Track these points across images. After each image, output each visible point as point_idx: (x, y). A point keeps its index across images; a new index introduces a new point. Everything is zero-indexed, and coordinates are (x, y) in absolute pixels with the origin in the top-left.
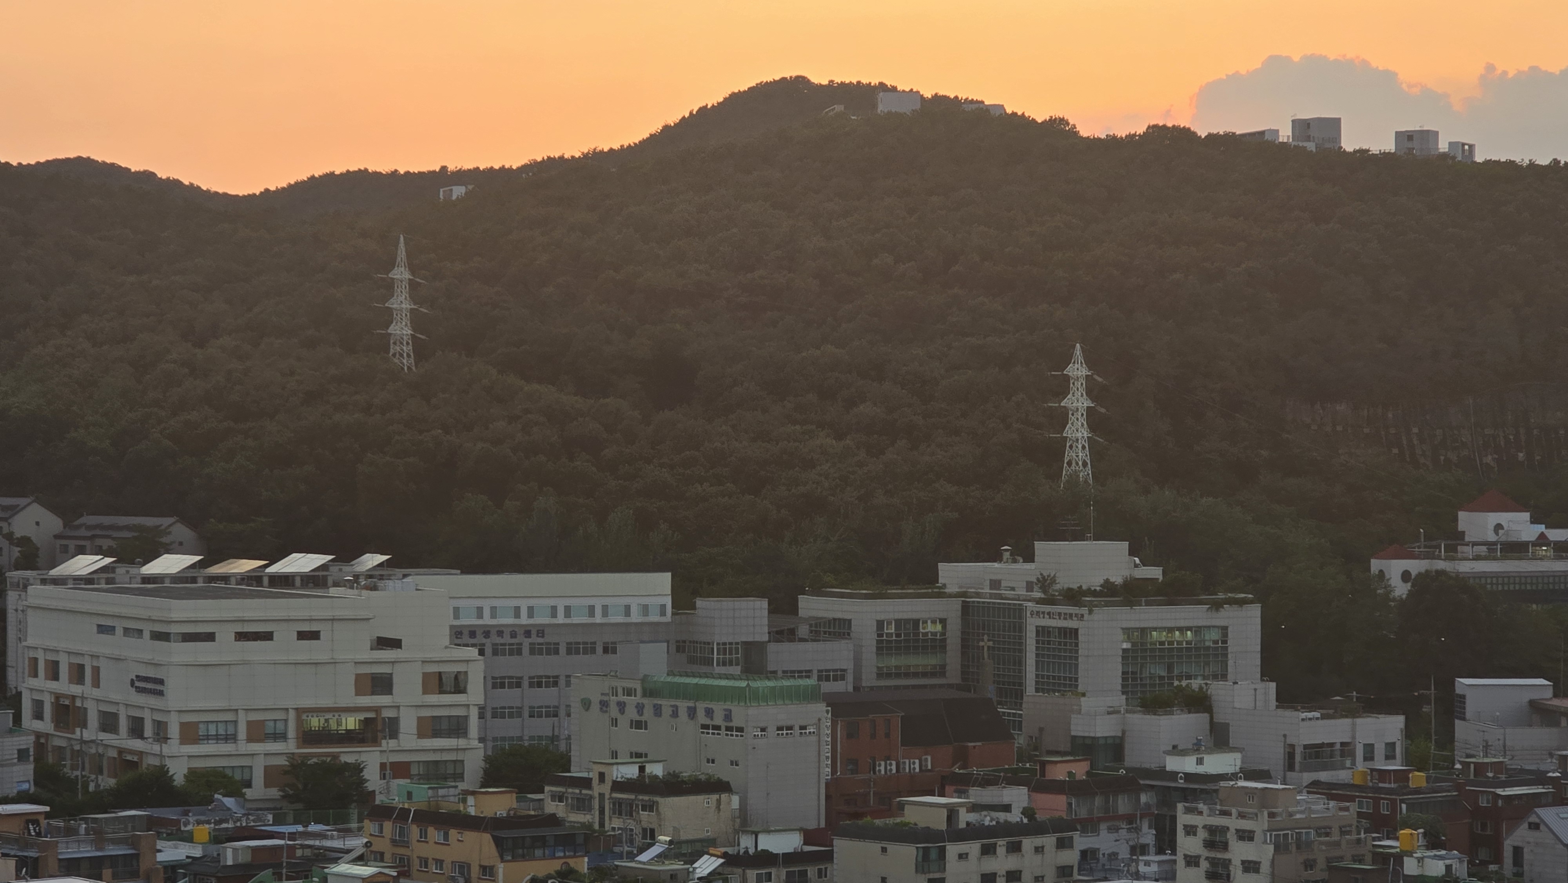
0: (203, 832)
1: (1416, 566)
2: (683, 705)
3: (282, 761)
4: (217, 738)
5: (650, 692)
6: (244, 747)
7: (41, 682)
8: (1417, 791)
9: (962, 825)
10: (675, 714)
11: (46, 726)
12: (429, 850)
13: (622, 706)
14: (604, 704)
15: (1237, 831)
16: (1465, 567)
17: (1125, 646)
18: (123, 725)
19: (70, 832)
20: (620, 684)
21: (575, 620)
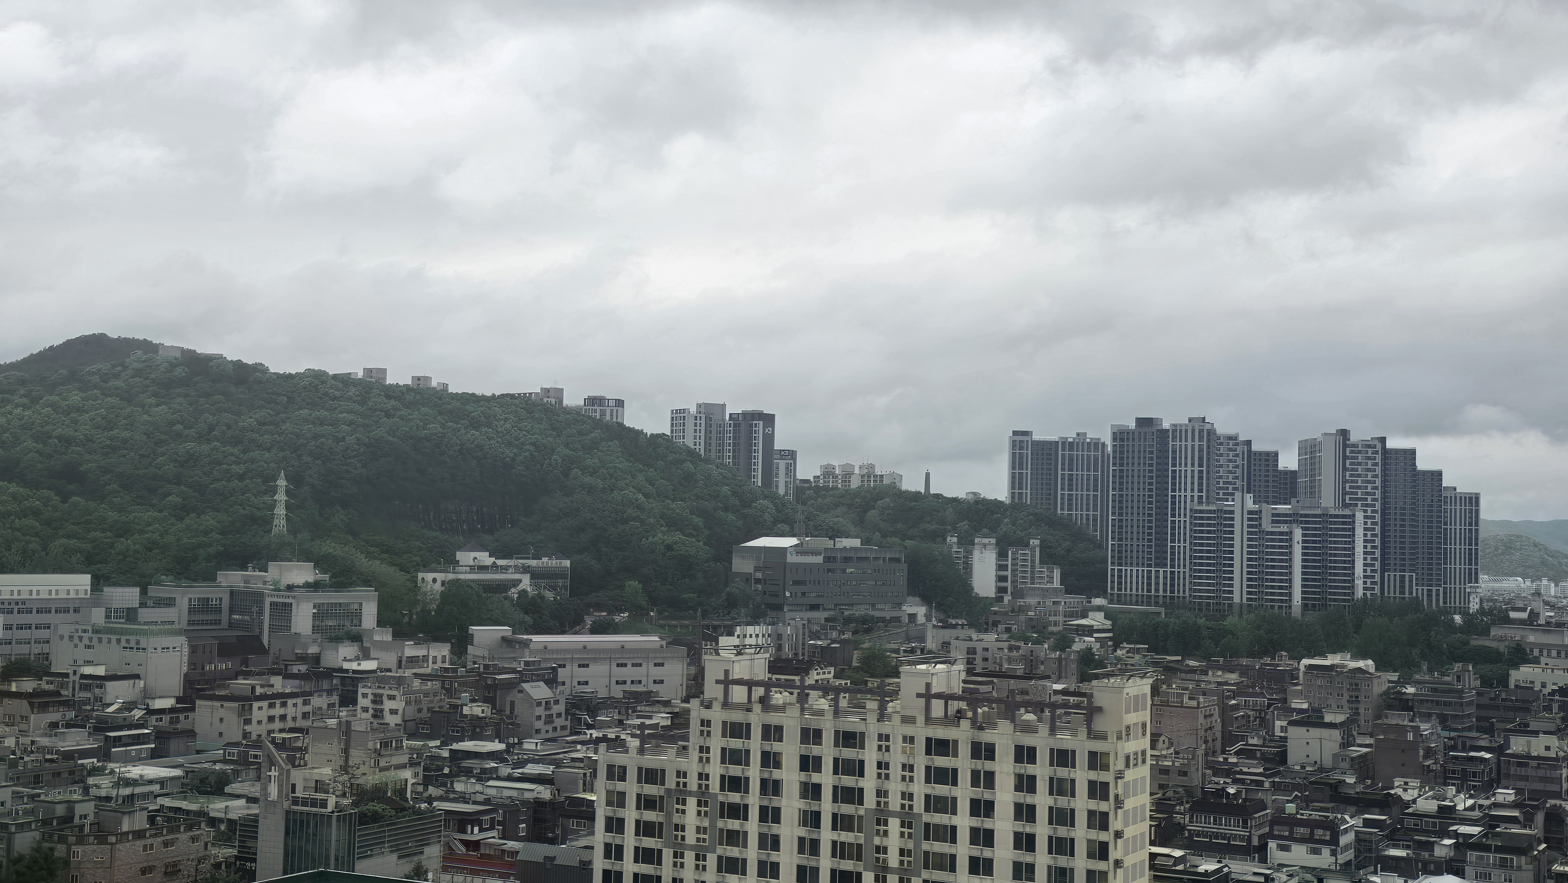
1: (440, 576)
2: (114, 638)
5: (96, 631)
8: (462, 677)
9: (258, 694)
10: (109, 641)
13: (81, 638)
14: (71, 637)
15: (388, 695)
16: (462, 576)
17: (314, 611)
20: (80, 627)
21: (41, 596)
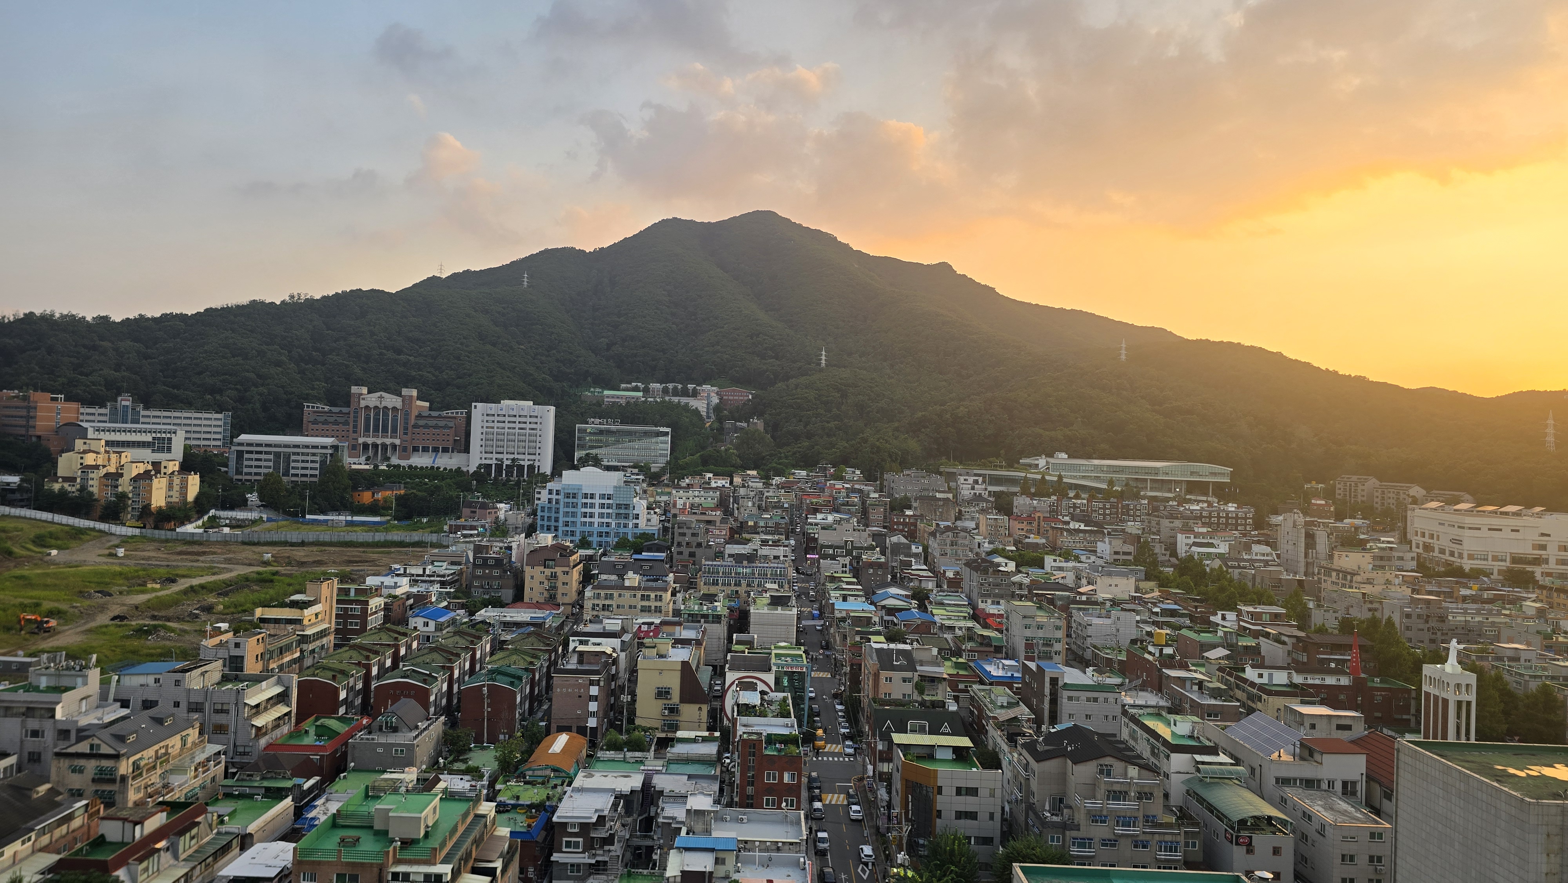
0: (1476, 587)
3: (1504, 568)
4: (1481, 559)
6: (1490, 563)
7: (1419, 538)
11: (1421, 551)
12: (1561, 601)
18: (1447, 552)
19: (1429, 583)
